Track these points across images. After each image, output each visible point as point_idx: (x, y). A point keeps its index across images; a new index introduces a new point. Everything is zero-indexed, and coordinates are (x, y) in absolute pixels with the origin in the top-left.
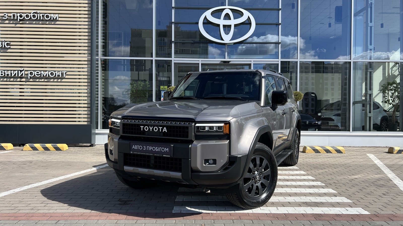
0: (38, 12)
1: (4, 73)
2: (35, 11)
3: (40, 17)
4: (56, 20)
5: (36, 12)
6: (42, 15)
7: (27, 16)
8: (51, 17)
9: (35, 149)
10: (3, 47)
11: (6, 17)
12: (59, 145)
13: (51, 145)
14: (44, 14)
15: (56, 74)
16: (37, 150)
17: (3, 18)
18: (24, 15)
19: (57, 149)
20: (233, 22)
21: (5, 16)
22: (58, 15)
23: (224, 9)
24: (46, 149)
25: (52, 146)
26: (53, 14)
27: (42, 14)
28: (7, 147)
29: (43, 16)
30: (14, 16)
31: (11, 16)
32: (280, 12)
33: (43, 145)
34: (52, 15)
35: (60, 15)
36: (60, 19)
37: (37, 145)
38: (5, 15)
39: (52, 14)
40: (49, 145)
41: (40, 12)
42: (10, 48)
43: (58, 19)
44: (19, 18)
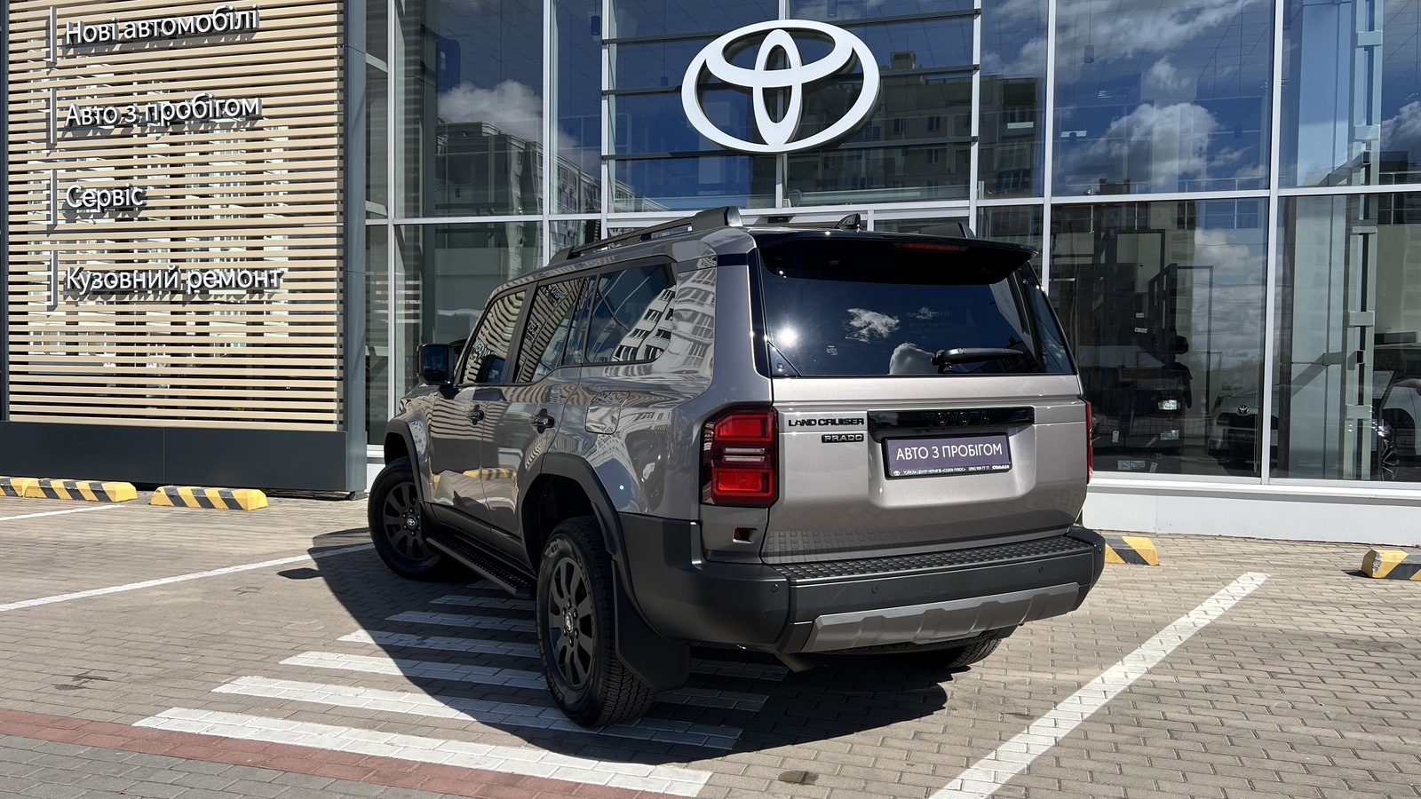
0: (210, 94)
1: (132, 279)
2: (202, 94)
3: (215, 109)
4: (253, 115)
5: (204, 94)
6: (220, 104)
7: (183, 109)
8: (241, 106)
9: (178, 501)
10: (128, 204)
11: (132, 117)
12: (237, 494)
13: (219, 492)
14: (223, 101)
15: (254, 278)
16: (183, 504)
17: (127, 120)
18: (176, 108)
19: (232, 504)
20: (797, 75)
21: (130, 114)
22: (260, 101)
23: (768, 32)
24: (205, 503)
25: (219, 496)
26: (247, 97)
27: (218, 102)
28: (114, 492)
29: (222, 106)
30: (151, 110)
31: (144, 114)
32: (977, 22)
33: (198, 491)
34: (244, 101)
35: (265, 101)
36: (265, 112)
37: (185, 492)
38: (131, 110)
39: (244, 99)
40: (212, 493)
41: (216, 95)
42: (143, 207)
43: (260, 111)
44: (163, 116)
